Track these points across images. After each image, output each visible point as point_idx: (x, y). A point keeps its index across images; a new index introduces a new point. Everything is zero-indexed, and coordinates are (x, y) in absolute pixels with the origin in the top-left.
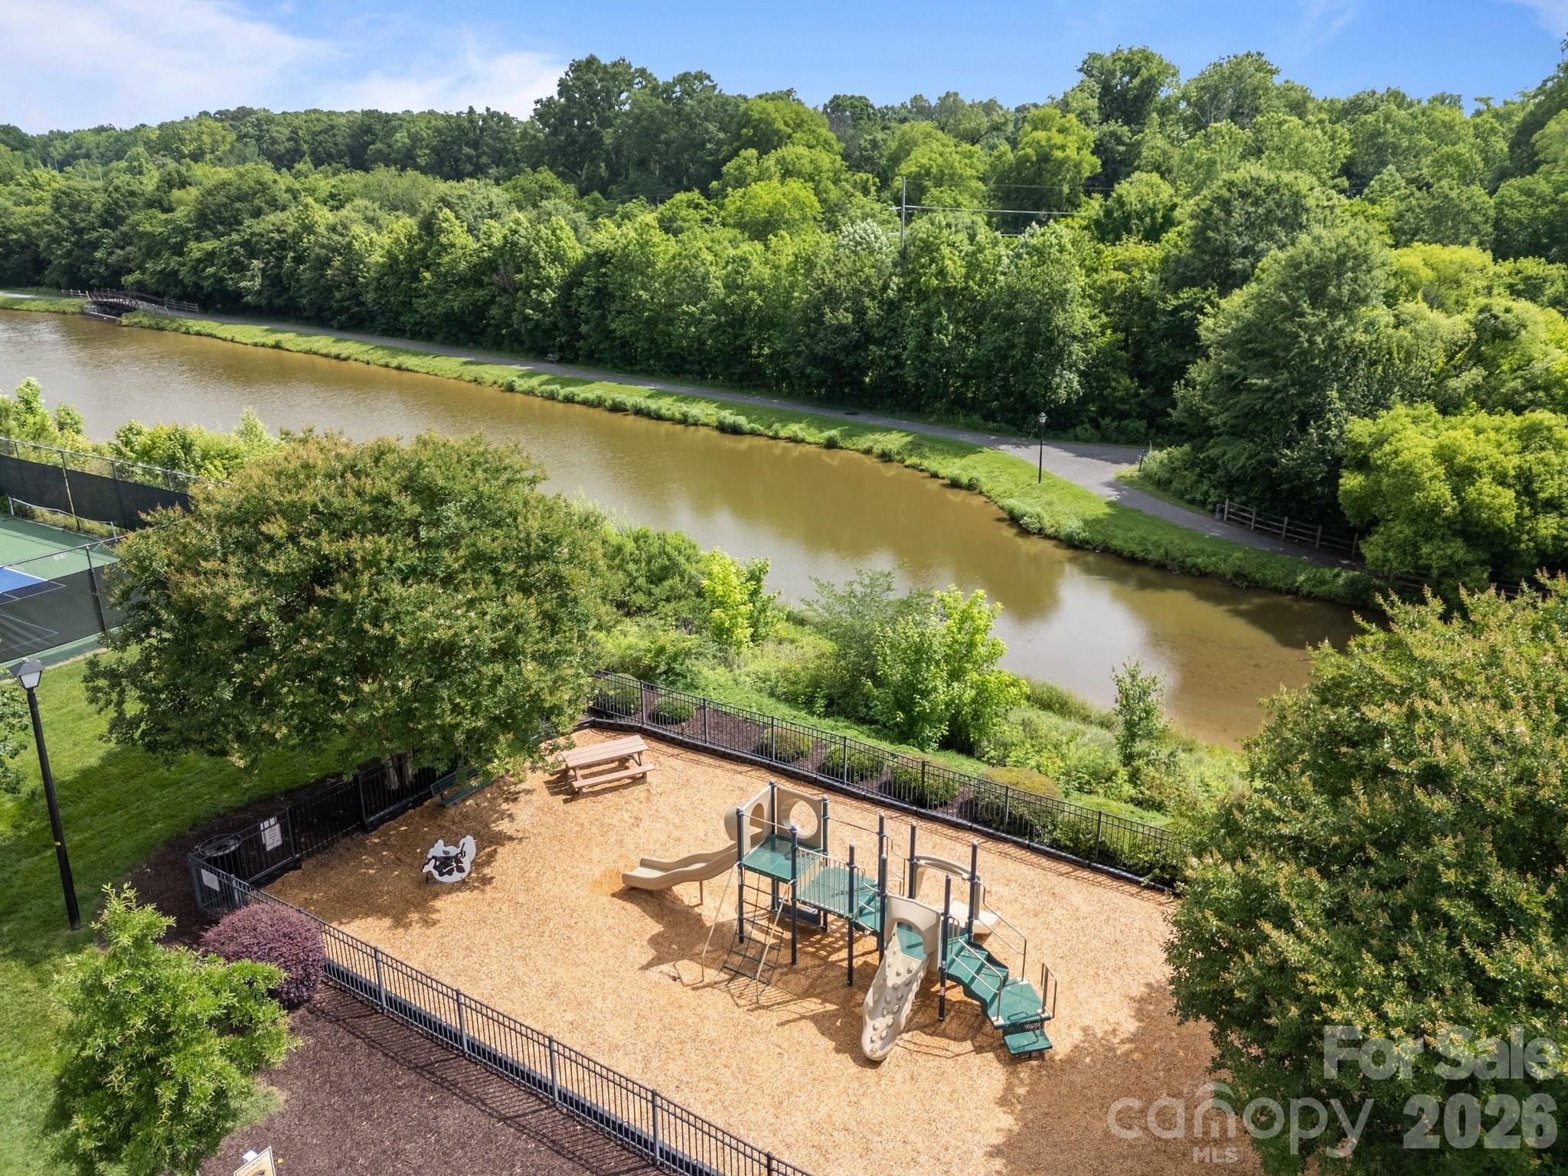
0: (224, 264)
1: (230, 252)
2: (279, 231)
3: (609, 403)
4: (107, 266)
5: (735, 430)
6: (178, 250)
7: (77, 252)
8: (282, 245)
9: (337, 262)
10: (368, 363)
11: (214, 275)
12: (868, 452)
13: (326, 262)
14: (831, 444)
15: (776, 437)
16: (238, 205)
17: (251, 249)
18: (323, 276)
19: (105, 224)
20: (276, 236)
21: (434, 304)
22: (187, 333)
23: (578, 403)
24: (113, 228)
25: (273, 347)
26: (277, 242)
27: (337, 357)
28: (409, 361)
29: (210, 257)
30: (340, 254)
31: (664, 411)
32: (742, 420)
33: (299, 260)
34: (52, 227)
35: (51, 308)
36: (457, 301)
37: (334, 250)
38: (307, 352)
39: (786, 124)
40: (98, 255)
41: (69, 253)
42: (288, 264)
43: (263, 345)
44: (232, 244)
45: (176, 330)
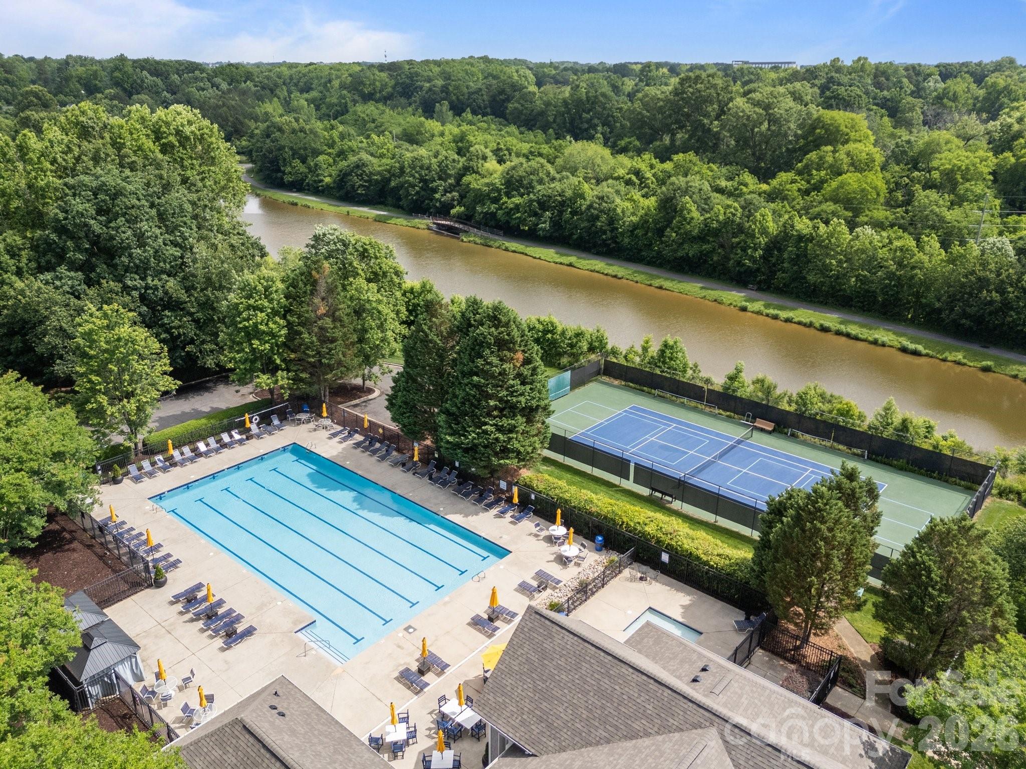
0: (526, 212)
1: (530, 206)
2: (560, 195)
3: (817, 325)
4: (440, 201)
5: (915, 353)
6: (496, 200)
7: (423, 193)
8: (563, 204)
9: (604, 218)
10: (637, 282)
11: (519, 218)
12: (1015, 377)
13: (597, 218)
14: (986, 369)
15: (944, 360)
16: (531, 177)
17: (543, 205)
18: (593, 225)
19: (440, 178)
20: (559, 198)
21: (675, 251)
22: (506, 250)
23: (795, 323)
24: (445, 181)
25: (568, 265)
26: (559, 202)
27: (615, 276)
28: (667, 284)
29: (517, 207)
30: (605, 214)
31: (860, 336)
32: (920, 348)
33: (573, 213)
34: (411, 179)
35: (409, 224)
36: (692, 250)
37: (602, 211)
38: (591, 271)
39: (846, 127)
40: (437, 196)
41: (418, 193)
42: (567, 215)
43: (561, 263)
44: (531, 201)
45: (499, 247)
